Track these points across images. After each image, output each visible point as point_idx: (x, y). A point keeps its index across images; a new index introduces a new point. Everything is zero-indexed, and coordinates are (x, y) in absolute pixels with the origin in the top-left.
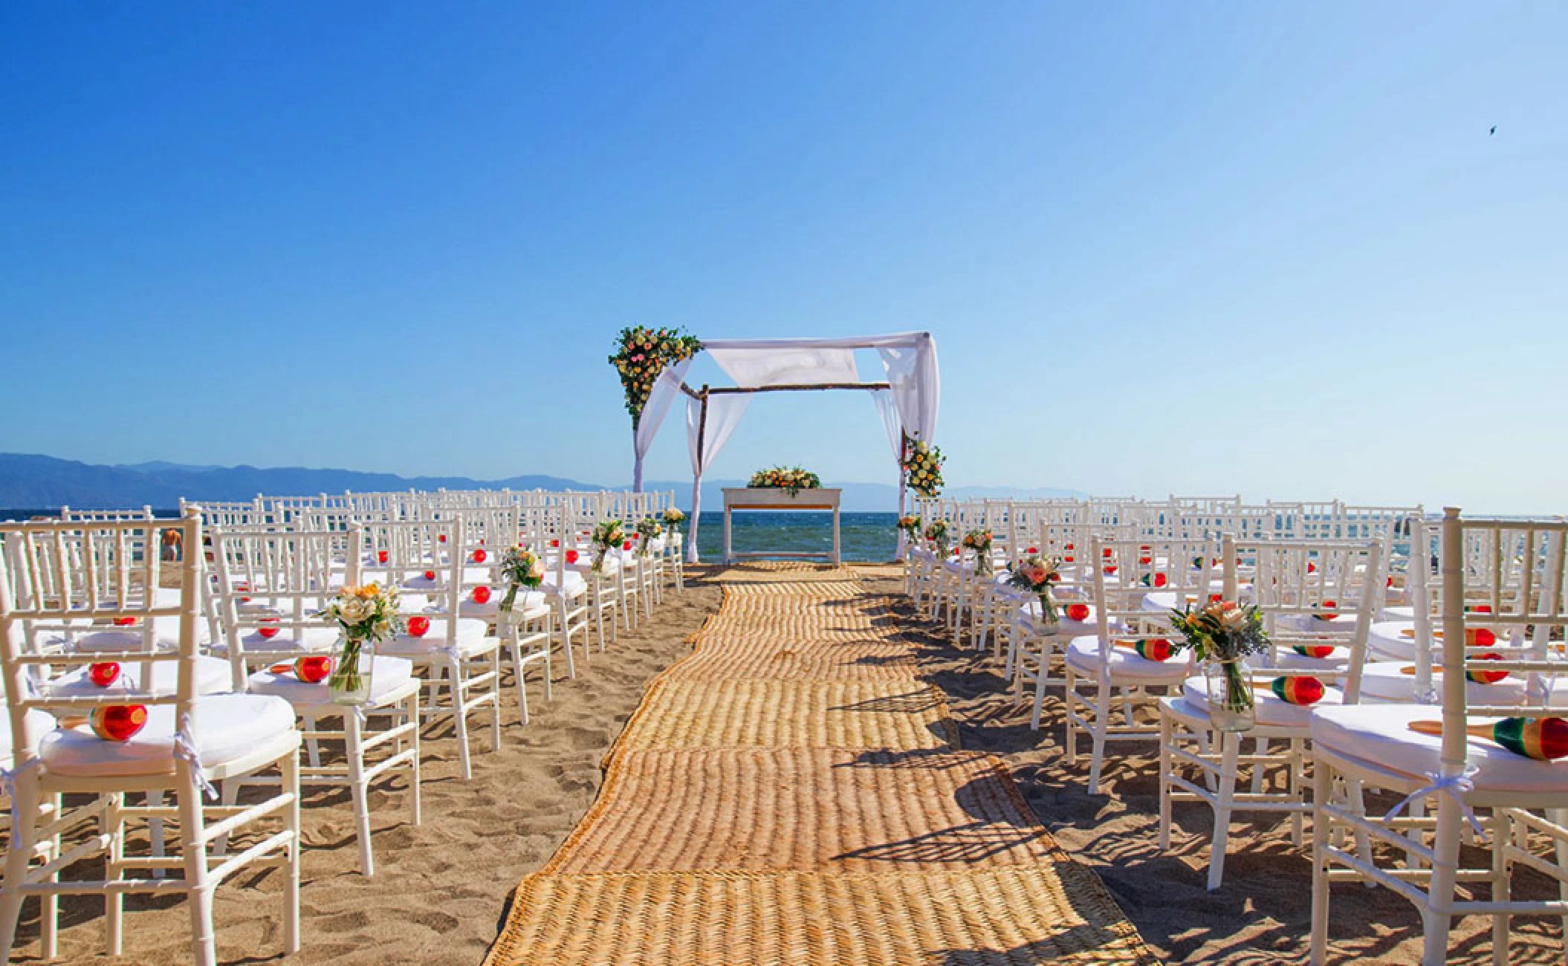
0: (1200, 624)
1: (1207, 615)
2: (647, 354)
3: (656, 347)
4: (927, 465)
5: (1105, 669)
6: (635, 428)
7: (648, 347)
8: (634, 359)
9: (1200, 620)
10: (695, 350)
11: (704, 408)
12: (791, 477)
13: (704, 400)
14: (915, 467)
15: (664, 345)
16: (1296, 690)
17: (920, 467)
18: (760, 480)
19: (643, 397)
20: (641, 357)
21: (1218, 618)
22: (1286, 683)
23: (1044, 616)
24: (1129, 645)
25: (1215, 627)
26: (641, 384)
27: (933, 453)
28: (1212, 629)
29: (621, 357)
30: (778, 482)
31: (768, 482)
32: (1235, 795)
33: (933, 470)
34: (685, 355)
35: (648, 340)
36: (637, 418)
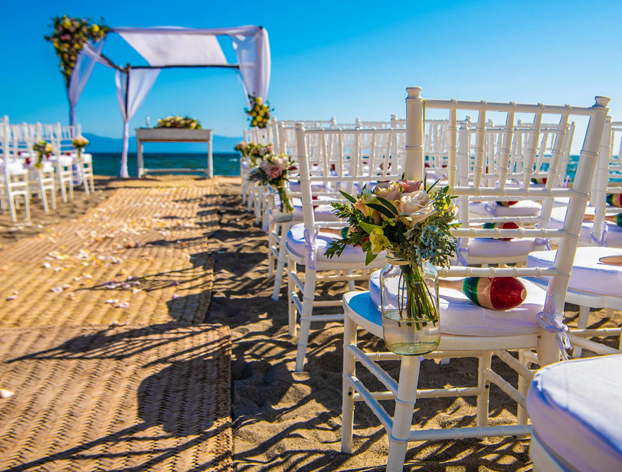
0: (369, 212)
1: (379, 198)
2: (71, 34)
3: (78, 30)
4: (262, 113)
5: (310, 255)
6: (68, 86)
7: (72, 30)
8: (63, 38)
9: (370, 205)
10: (106, 32)
11: (128, 78)
12: (183, 122)
13: (128, 73)
14: (255, 114)
15: (85, 29)
16: (492, 293)
17: (258, 114)
18: (163, 124)
19: (72, 65)
20: (68, 37)
21: (394, 203)
22: (479, 284)
23: (282, 206)
24: (336, 231)
25: (391, 216)
26: (70, 56)
27: (265, 106)
28: (385, 218)
29: (55, 36)
30: (175, 125)
31: (168, 124)
32: (419, 391)
33: (266, 116)
34: (99, 36)
35: (73, 25)
36: (68, 79)
